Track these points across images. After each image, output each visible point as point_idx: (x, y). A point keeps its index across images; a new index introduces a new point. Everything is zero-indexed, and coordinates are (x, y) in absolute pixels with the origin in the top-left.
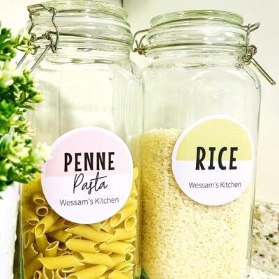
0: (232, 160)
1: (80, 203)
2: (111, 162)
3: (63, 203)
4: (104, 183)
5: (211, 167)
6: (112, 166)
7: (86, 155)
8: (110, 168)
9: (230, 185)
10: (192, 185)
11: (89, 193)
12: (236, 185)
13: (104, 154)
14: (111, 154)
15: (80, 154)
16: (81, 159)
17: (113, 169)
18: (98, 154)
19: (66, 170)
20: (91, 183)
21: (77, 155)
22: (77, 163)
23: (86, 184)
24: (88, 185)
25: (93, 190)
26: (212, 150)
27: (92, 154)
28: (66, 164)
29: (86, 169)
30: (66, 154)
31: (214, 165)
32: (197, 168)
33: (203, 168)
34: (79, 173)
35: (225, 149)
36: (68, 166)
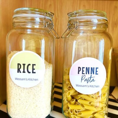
0: (33, 69)
1: (84, 86)
2: (96, 71)
3: (77, 85)
4: (93, 79)
5: (24, 72)
6: (97, 73)
7: (87, 68)
8: (96, 74)
9: (33, 80)
10: (16, 79)
11: (87, 83)
12: (36, 80)
13: (94, 68)
14: (97, 68)
15: (84, 68)
16: (85, 70)
17: (98, 74)
18: (92, 68)
19: (79, 73)
20: (88, 79)
21: (83, 68)
22: (83, 71)
23: (86, 79)
24: (87, 80)
25: (89, 82)
26: (24, 65)
27: (89, 68)
28: (79, 71)
29: (86, 74)
30: (79, 68)
31: (25, 71)
32: (18, 72)
33: (20, 72)
34: (83, 75)
35: (30, 65)
36: (80, 72)
